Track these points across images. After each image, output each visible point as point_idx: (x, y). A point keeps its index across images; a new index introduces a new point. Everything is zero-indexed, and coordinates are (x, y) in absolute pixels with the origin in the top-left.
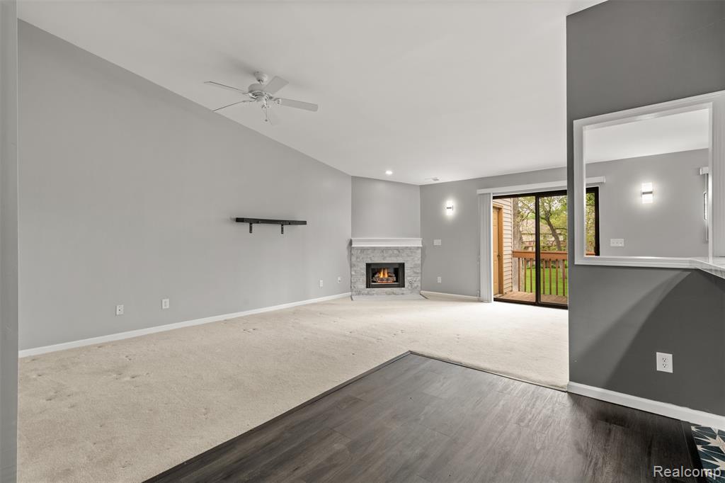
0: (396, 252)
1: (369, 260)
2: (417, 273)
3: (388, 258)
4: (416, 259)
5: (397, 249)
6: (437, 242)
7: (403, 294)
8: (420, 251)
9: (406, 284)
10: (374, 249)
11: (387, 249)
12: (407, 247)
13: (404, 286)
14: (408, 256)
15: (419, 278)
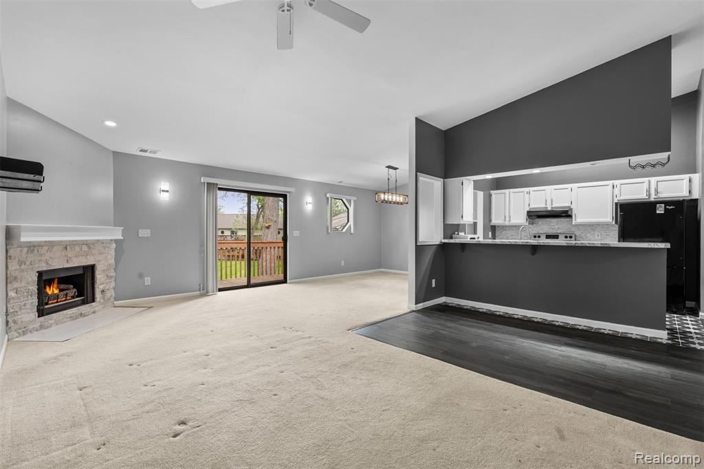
0: (85, 248)
1: (44, 264)
2: (111, 277)
3: (74, 259)
4: (109, 257)
5: (87, 244)
6: (145, 233)
7: (94, 312)
8: (114, 246)
9: (98, 295)
10: (51, 244)
11: (73, 244)
12: (98, 241)
13: (93, 301)
14: (100, 254)
15: (113, 284)
